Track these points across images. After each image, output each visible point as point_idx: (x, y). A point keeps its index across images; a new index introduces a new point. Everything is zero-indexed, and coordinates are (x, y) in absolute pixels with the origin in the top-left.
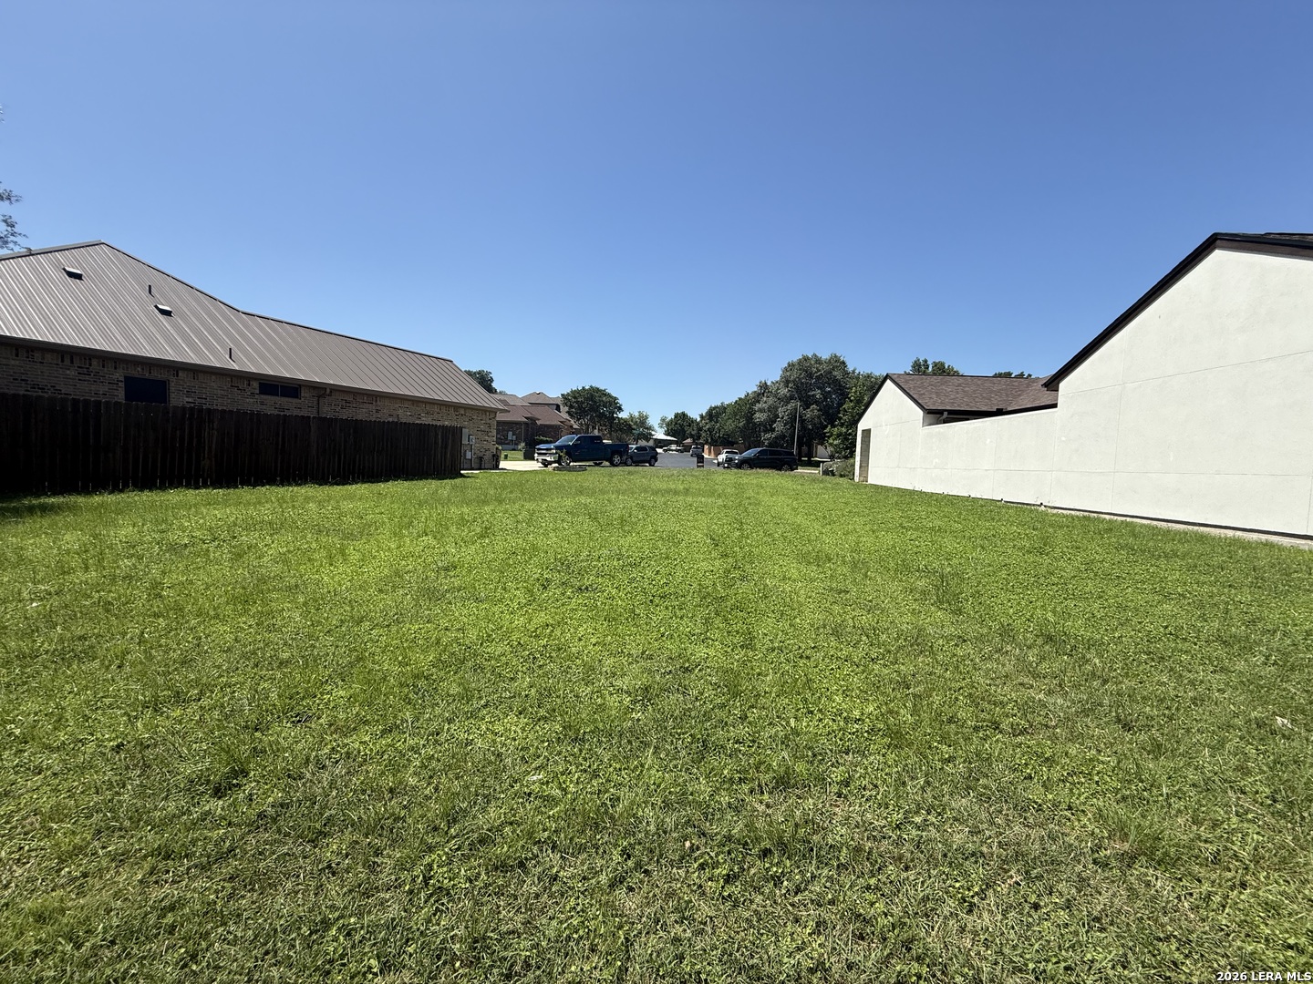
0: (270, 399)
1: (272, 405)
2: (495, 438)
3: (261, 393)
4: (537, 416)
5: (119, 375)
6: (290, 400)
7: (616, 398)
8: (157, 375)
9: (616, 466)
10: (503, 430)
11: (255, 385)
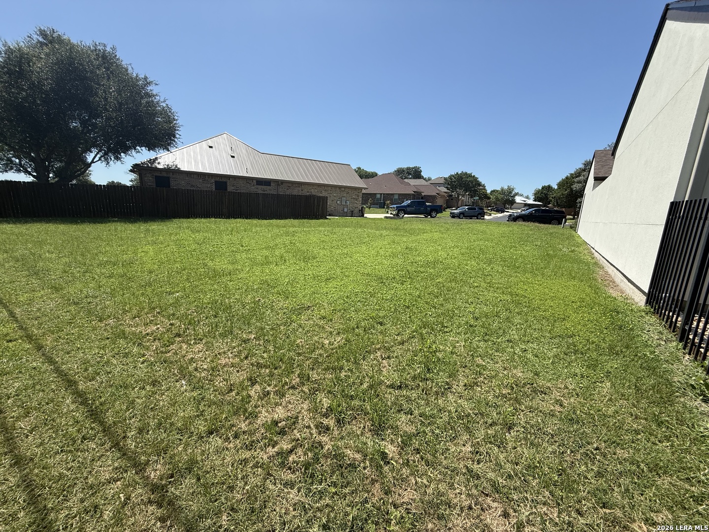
0: (260, 187)
1: (260, 189)
2: (361, 202)
3: (257, 185)
4: (422, 191)
5: (213, 181)
6: (267, 187)
7: (478, 178)
8: (223, 180)
9: (434, 217)
10: (402, 198)
11: (255, 181)
